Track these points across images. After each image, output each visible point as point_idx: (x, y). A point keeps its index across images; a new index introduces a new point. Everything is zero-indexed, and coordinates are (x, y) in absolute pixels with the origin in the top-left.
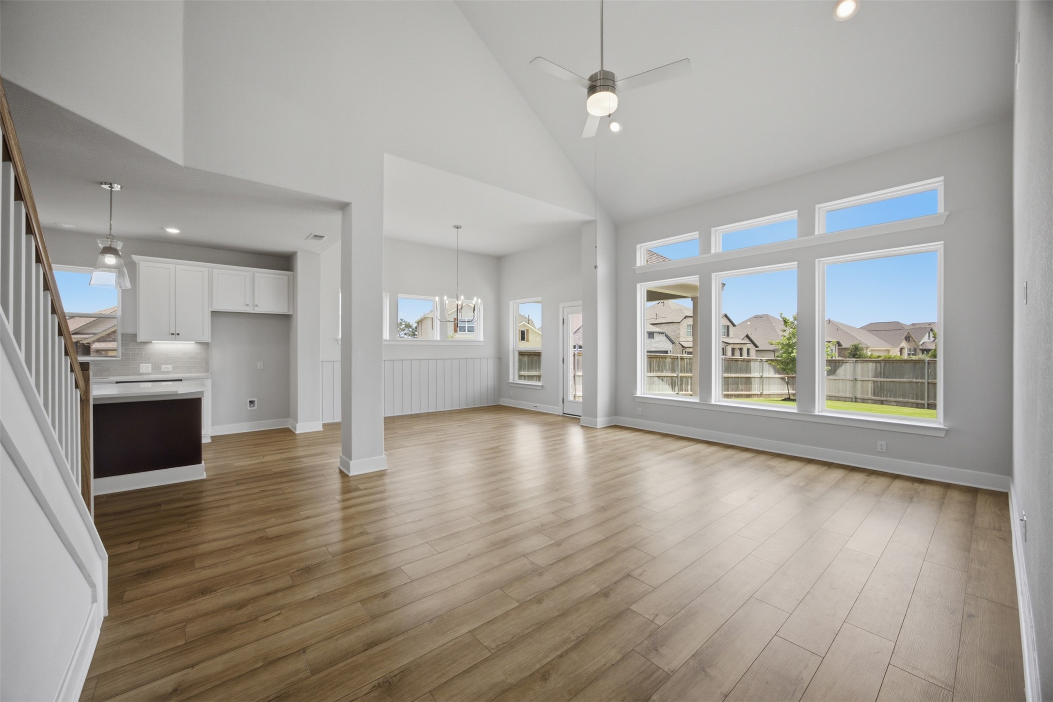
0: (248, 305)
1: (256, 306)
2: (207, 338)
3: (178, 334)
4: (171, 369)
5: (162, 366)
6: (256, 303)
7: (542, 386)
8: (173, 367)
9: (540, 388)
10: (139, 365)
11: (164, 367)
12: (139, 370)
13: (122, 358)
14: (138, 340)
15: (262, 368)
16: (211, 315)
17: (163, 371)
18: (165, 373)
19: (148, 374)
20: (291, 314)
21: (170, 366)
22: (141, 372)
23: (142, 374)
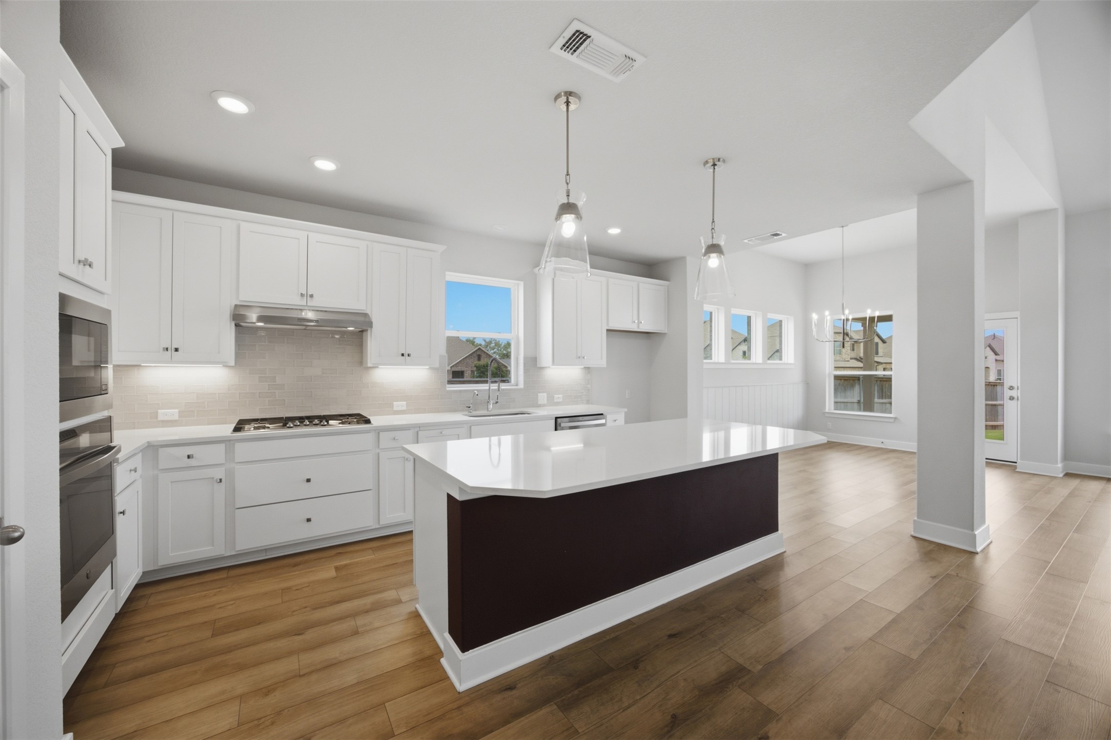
0: (635, 321)
1: (641, 322)
2: (604, 362)
3: (583, 358)
4: (562, 400)
5: (555, 396)
6: (640, 320)
7: (895, 418)
8: (563, 397)
9: (892, 420)
10: (536, 395)
12: (537, 401)
13: (524, 387)
14: (538, 366)
16: (607, 334)
17: (555, 401)
18: (558, 404)
19: (544, 405)
20: (666, 332)
21: (561, 396)
22: (539, 403)
23: (539, 406)
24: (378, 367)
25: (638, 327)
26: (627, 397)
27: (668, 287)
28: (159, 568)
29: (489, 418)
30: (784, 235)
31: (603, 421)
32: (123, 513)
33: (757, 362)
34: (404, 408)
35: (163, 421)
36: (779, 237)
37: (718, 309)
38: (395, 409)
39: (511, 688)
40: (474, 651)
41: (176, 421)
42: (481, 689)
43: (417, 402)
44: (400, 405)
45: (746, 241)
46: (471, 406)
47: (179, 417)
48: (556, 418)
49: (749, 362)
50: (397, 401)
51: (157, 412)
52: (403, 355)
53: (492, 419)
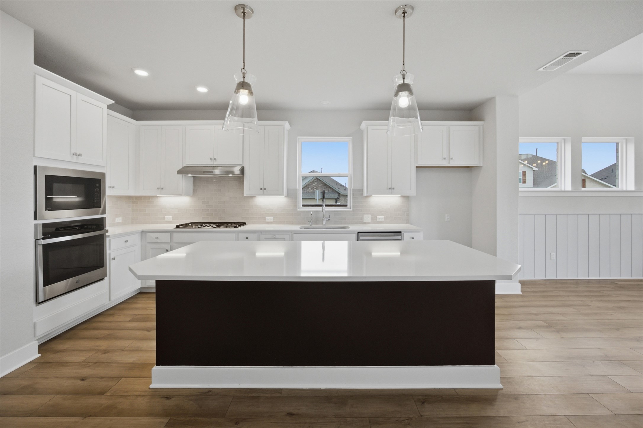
0: (445, 159)
1: (452, 159)
2: (412, 192)
3: (393, 188)
4: (383, 220)
5: (377, 216)
6: (451, 157)
8: (384, 217)
10: (363, 216)
11: (380, 218)
12: (363, 220)
13: (353, 209)
14: (363, 195)
15: (449, 220)
16: (416, 169)
17: (377, 220)
18: (380, 222)
19: (368, 223)
20: (482, 165)
21: (382, 217)
22: (364, 221)
23: (365, 223)
24: (255, 197)
25: (449, 163)
26: (446, 220)
27: (483, 126)
28: (146, 286)
29: (323, 229)
30: (583, 53)
31: (399, 237)
32: (114, 259)
33: (629, 189)
34: (272, 221)
35: (167, 221)
36: (579, 56)
37: (564, 139)
38: (267, 221)
39: (168, 398)
40: (162, 367)
41: (171, 221)
42: (159, 391)
43: (279, 217)
44: (269, 219)
45: (541, 69)
46: (311, 221)
47: (172, 219)
48: (358, 233)
49: (614, 188)
50: (268, 216)
51: (165, 217)
52: (261, 189)
53: (325, 230)
